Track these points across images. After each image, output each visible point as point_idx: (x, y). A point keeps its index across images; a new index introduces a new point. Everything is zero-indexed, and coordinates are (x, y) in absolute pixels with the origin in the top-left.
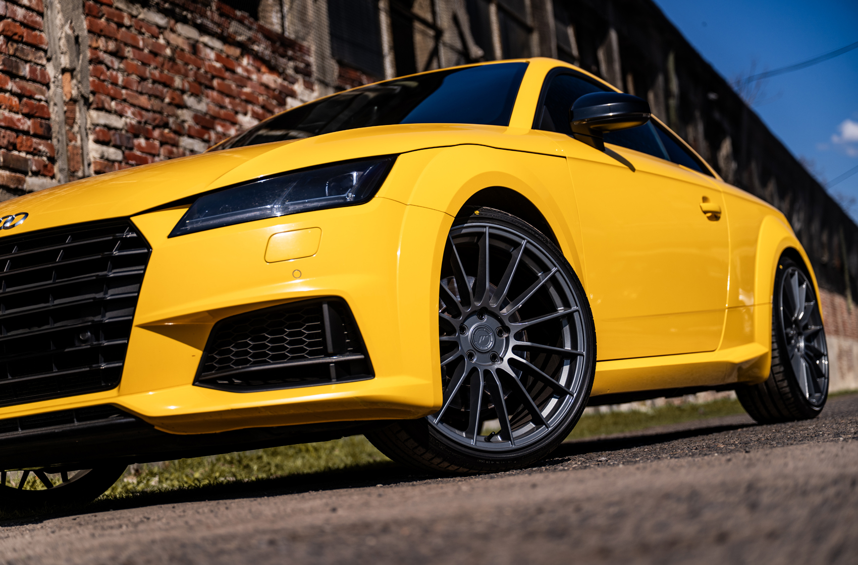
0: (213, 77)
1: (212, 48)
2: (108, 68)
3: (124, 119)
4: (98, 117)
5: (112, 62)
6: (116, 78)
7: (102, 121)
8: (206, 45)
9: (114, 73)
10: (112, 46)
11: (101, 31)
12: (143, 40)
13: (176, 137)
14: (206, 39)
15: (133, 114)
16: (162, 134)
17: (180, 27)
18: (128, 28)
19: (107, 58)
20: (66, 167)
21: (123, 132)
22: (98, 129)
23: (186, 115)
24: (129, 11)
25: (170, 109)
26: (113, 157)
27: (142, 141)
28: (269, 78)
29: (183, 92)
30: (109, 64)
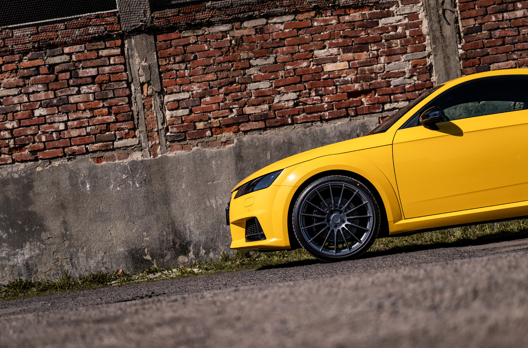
0: (284, 39)
1: (282, 23)
2: (177, 71)
3: (190, 92)
4: (169, 98)
5: (180, 66)
6: (185, 73)
7: (172, 99)
8: (275, 23)
9: (182, 72)
10: (178, 59)
11: (170, 54)
12: (207, 45)
13: (243, 86)
14: (275, 20)
15: (199, 87)
16: (227, 90)
17: (245, 24)
18: (195, 43)
19: (176, 66)
20: (144, 129)
21: (191, 99)
22: (169, 104)
23: (253, 71)
24: (195, 34)
25: (236, 73)
26: (181, 114)
27: (208, 99)
28: (356, 15)
29: (249, 59)
30: (177, 69)
